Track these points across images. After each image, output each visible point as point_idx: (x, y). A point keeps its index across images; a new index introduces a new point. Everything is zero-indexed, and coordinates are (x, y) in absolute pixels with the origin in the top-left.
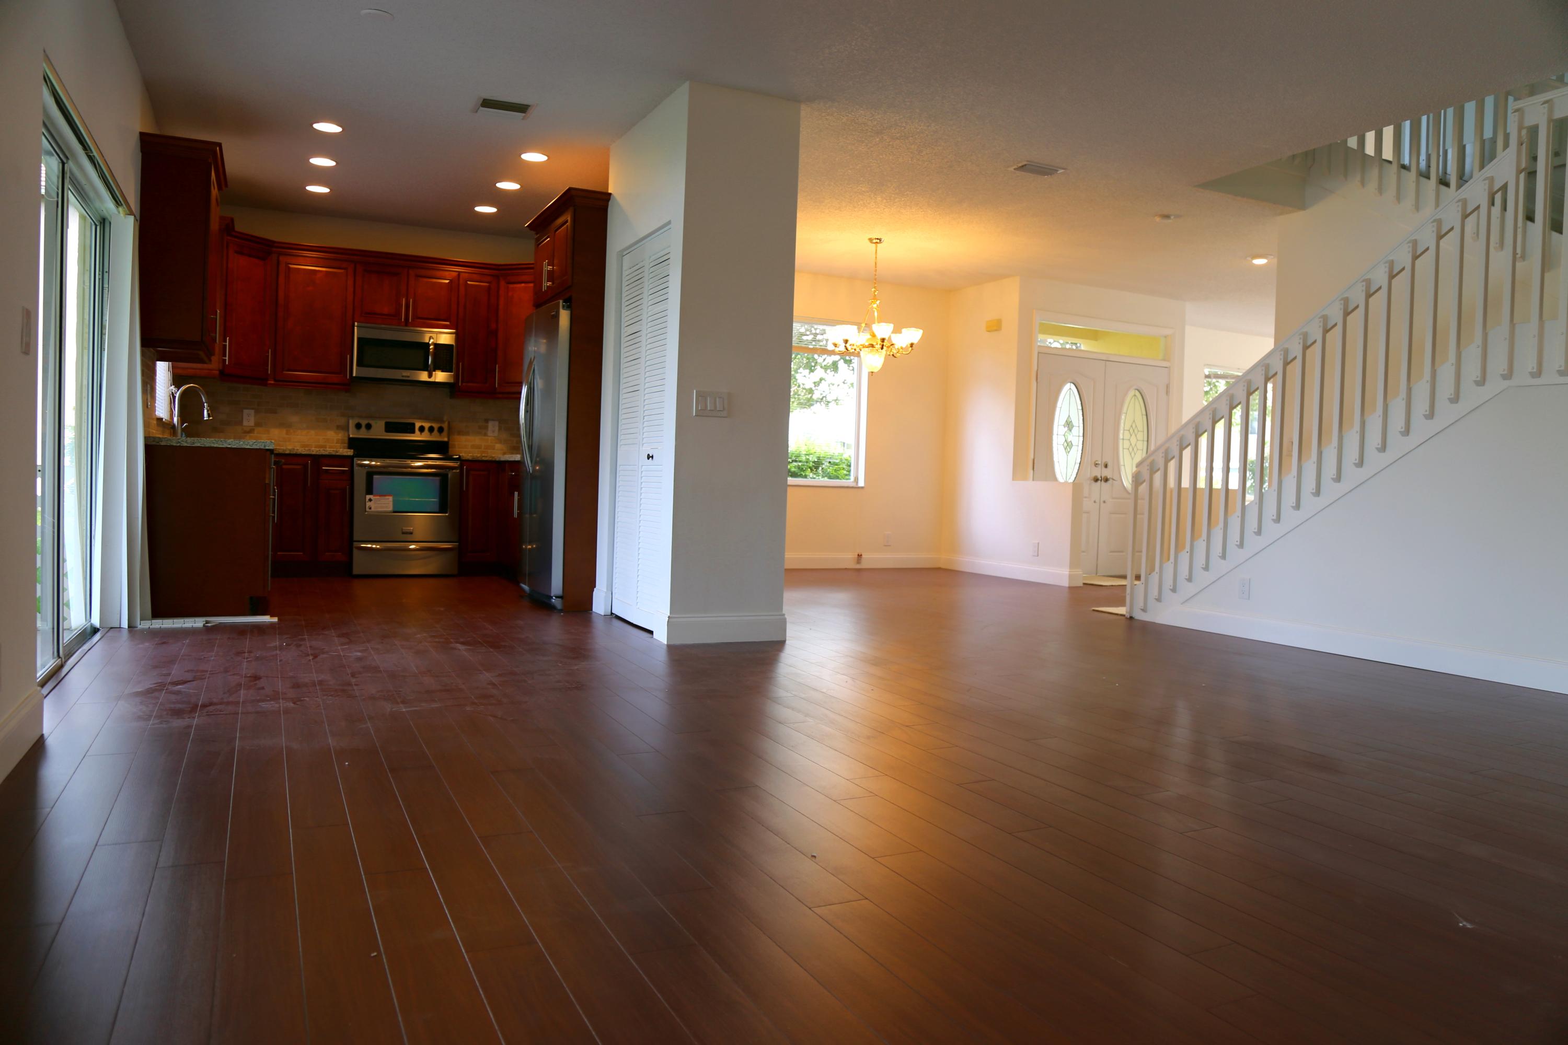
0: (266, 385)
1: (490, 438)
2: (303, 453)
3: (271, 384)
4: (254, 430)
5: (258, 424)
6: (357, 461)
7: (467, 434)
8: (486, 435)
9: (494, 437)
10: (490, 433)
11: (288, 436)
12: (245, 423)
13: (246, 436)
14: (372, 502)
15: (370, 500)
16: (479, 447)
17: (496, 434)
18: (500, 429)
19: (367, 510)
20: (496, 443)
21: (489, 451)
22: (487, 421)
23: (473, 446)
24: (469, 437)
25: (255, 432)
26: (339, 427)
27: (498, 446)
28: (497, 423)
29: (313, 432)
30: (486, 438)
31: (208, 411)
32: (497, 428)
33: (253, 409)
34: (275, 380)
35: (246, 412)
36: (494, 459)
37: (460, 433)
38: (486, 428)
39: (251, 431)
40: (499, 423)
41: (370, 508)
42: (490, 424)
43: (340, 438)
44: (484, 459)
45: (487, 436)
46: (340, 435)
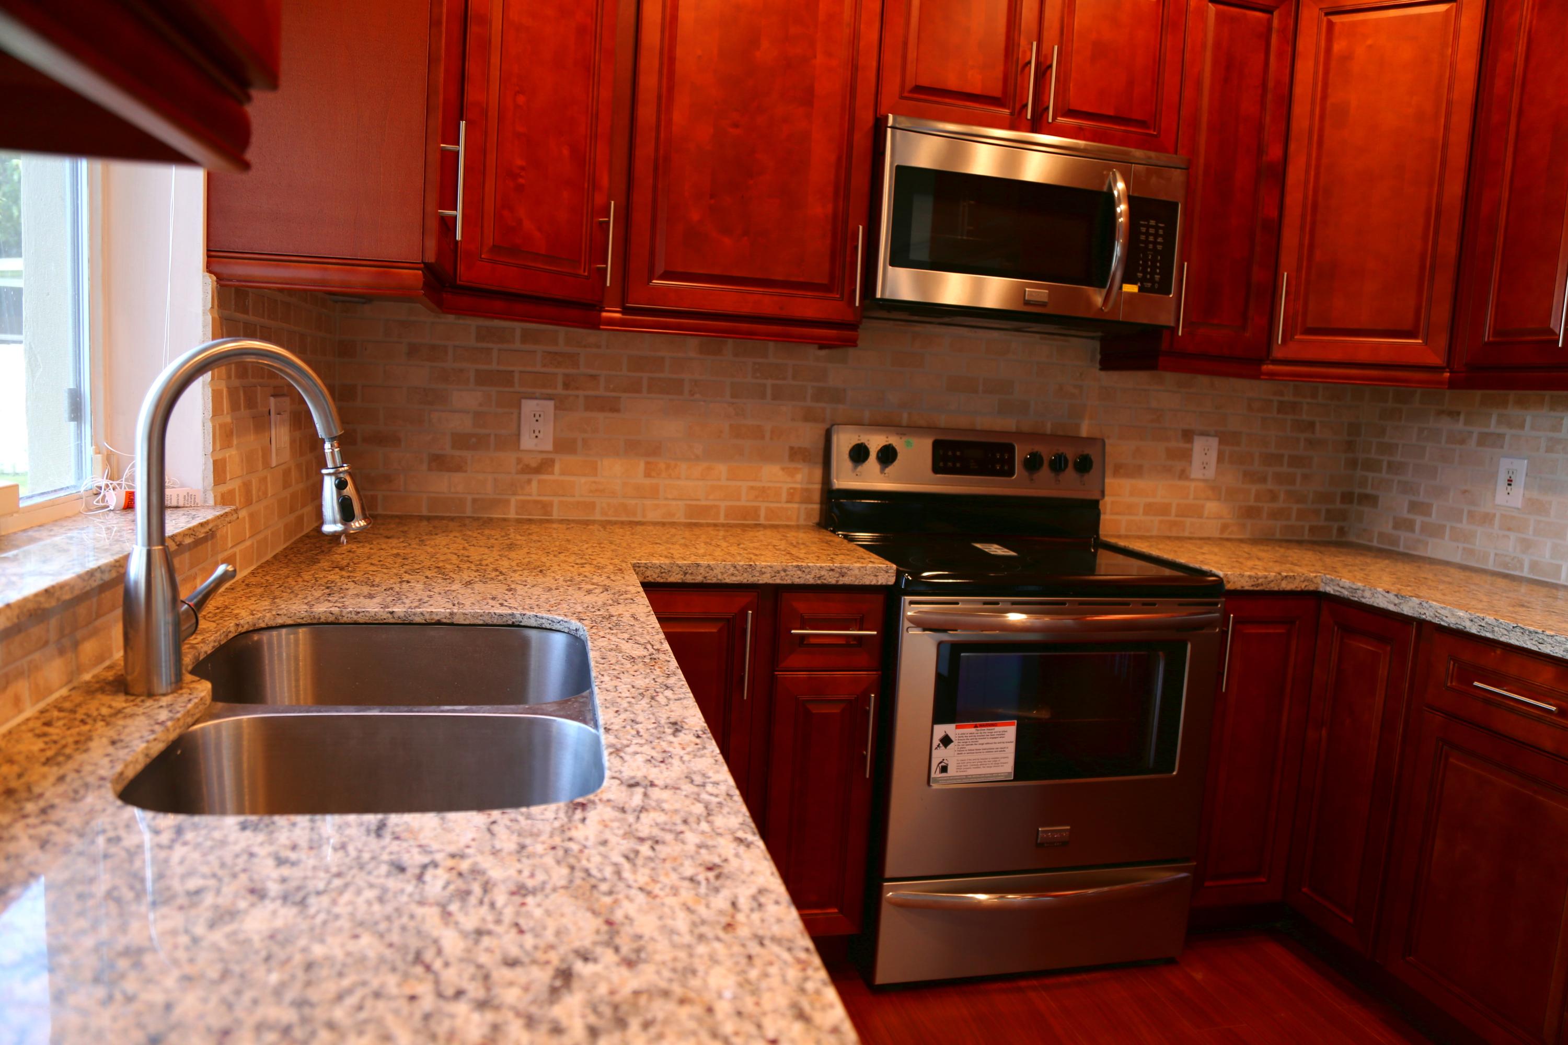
0: (595, 324)
1: (1193, 485)
2: (728, 580)
3: (611, 322)
4: (553, 461)
5: (563, 446)
6: (911, 609)
7: (1137, 471)
8: (1183, 475)
9: (1205, 481)
10: (1196, 472)
11: (647, 481)
12: (527, 442)
13: (529, 482)
14: (951, 746)
15: (946, 741)
16: (1164, 510)
17: (1211, 473)
18: (1220, 459)
19: (936, 774)
20: (1208, 499)
21: (1188, 521)
22: (1188, 435)
23: (1150, 509)
24: (1140, 483)
25: (557, 467)
26: (796, 454)
27: (1212, 507)
28: (1214, 442)
29: (722, 469)
30: (1186, 483)
31: (341, 485)
32: (1214, 455)
33: (549, 398)
34: (625, 311)
35: (529, 406)
36: (1312, 588)
37: (1119, 470)
38: (1186, 455)
39: (544, 466)
40: (1220, 443)
41: (944, 769)
42: (1199, 444)
43: (798, 486)
44: (1286, 586)
45: (1188, 478)
46: (799, 477)
